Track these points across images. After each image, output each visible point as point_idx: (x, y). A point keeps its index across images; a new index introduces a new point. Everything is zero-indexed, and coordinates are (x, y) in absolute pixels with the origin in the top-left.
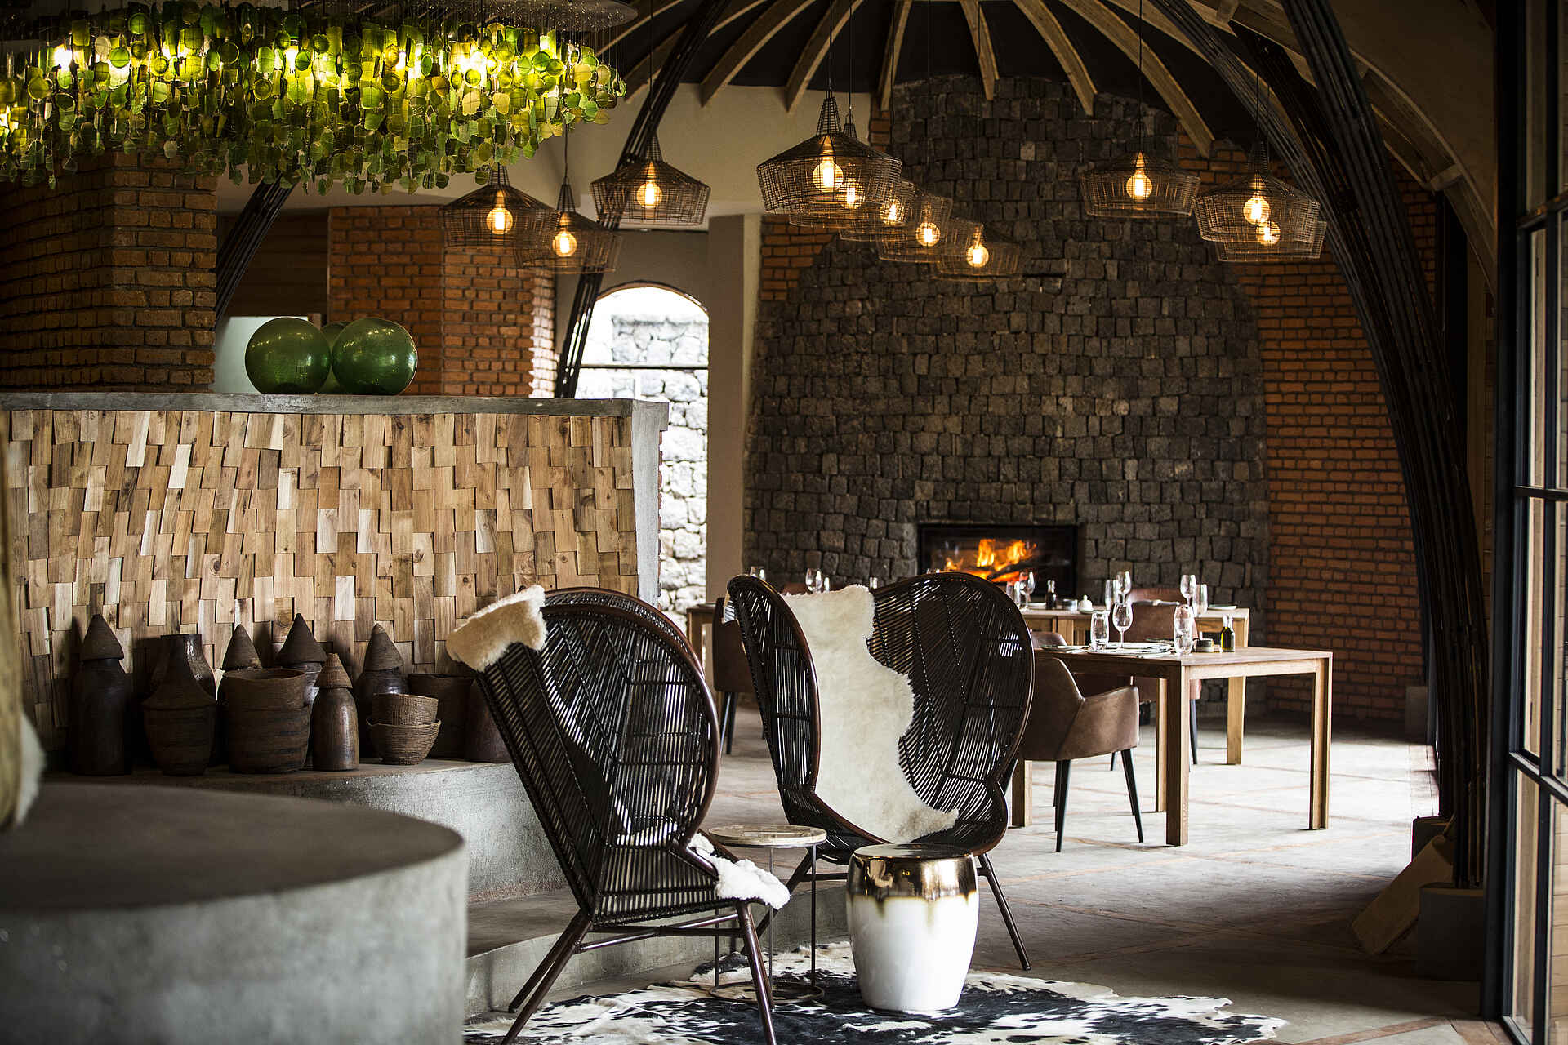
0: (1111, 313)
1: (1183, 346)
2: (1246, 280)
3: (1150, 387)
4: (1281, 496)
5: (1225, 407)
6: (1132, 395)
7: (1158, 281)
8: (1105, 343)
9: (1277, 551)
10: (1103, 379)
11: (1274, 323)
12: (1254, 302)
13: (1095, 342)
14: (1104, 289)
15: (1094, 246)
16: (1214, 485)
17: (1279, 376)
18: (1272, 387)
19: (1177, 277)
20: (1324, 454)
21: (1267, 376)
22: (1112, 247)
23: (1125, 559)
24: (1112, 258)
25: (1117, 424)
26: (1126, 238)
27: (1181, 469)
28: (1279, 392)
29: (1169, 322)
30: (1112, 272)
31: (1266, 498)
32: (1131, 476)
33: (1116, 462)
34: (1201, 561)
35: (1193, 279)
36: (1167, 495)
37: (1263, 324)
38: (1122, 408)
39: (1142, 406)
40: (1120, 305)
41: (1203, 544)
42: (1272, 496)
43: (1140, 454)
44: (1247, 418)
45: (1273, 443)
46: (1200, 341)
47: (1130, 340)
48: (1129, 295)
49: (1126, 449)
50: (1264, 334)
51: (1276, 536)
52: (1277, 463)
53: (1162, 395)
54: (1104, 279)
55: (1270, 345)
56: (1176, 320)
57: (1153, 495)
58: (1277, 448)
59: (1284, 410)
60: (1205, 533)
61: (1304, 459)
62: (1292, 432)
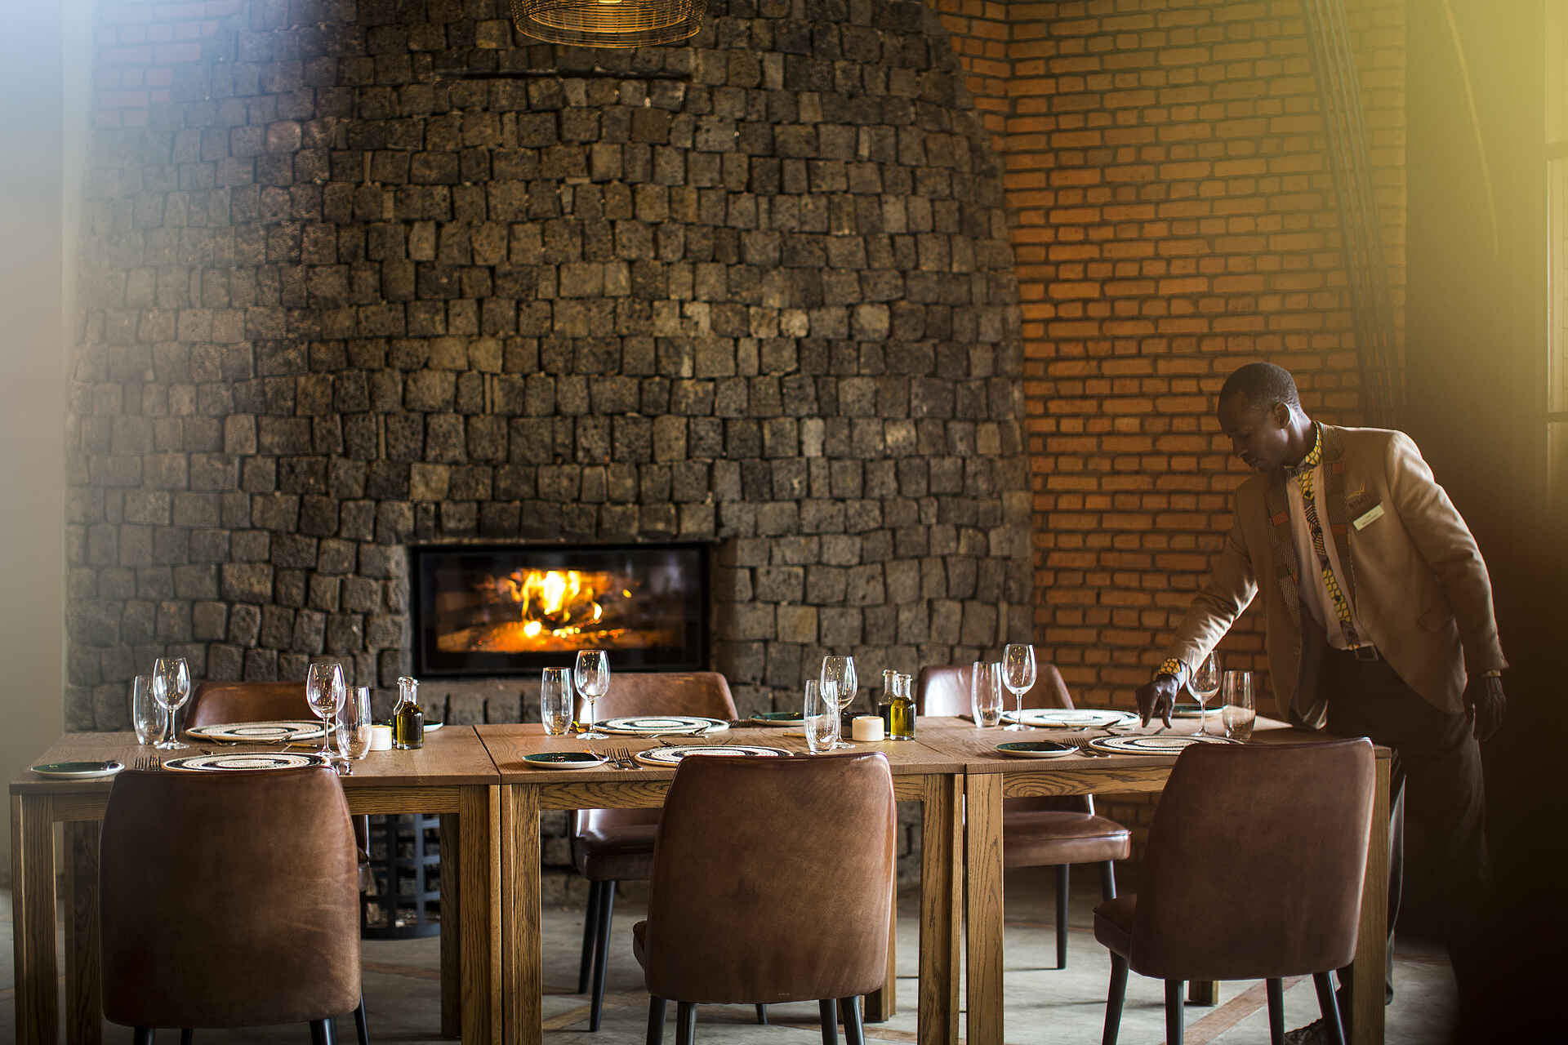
0: (773, 150)
1: (894, 215)
2: (985, 104)
3: (843, 286)
4: (1054, 483)
5: (963, 323)
6: (812, 302)
7: (851, 96)
8: (764, 205)
9: (1049, 579)
10: (763, 271)
11: (1037, 180)
12: (1000, 144)
13: (746, 202)
14: (760, 105)
15: (743, 25)
16: (948, 463)
17: (1049, 271)
18: (1036, 291)
19: (881, 90)
20: (1146, 406)
21: (1024, 272)
22: (773, 28)
23: (804, 602)
24: (773, 49)
25: (789, 352)
26: (798, 14)
27: (898, 435)
28: (1046, 299)
29: (870, 172)
30: (775, 74)
31: (1027, 487)
32: (812, 449)
33: (787, 424)
34: (930, 603)
35: (906, 95)
36: (874, 481)
37: (1013, 182)
38: (797, 323)
39: (830, 320)
40: (791, 137)
41: (935, 572)
42: (1037, 484)
43: (828, 411)
44: (995, 346)
45: (1035, 389)
46: (921, 206)
47: (806, 199)
48: (805, 116)
49: (803, 399)
50: (1015, 201)
51: (1045, 554)
52: (1048, 425)
53: (862, 301)
54: (759, 87)
55: (1025, 218)
56: (881, 166)
57: (852, 483)
58: (1045, 400)
59: (1058, 330)
60: (937, 550)
61: (1101, 415)
62: (1078, 368)
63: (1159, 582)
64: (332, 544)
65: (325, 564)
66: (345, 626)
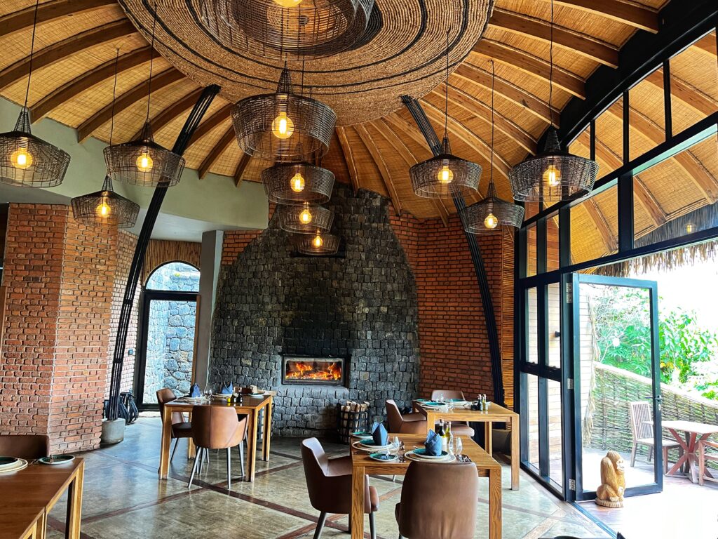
0: (362, 273)
1: (389, 286)
2: (411, 263)
3: (376, 302)
4: (425, 346)
5: (404, 311)
6: (369, 306)
7: (381, 261)
8: (360, 284)
9: (423, 368)
10: (359, 298)
11: (423, 280)
12: (414, 271)
13: (356, 284)
14: (360, 264)
15: (357, 246)
16: (400, 341)
17: (425, 300)
18: (422, 304)
19: (387, 260)
20: (444, 330)
21: (419, 299)
22: (363, 247)
23: (366, 371)
24: (363, 251)
25: (364, 316)
26: (369, 244)
27: (388, 335)
28: (424, 306)
29: (384, 277)
30: (364, 257)
31: (419, 347)
32: (369, 337)
33: (363, 332)
34: (395, 372)
35: (393, 261)
36: (383, 345)
37: (417, 280)
38: (366, 310)
39: (374, 310)
40: (367, 270)
41: (396, 365)
42: (421, 346)
43: (373, 329)
44: (412, 316)
45: (421, 325)
46: (395, 285)
47: (369, 284)
48: (370, 266)
49: (367, 327)
50: (418, 284)
51: (423, 362)
52: (424, 333)
53: (381, 306)
54: (360, 259)
55: (420, 288)
56: (387, 277)
57: (378, 345)
58: (423, 328)
59: (426, 312)
60: (397, 360)
61: (435, 332)
62: (430, 321)
63: (447, 370)
64: (264, 355)
65: (263, 359)
66: (266, 372)
